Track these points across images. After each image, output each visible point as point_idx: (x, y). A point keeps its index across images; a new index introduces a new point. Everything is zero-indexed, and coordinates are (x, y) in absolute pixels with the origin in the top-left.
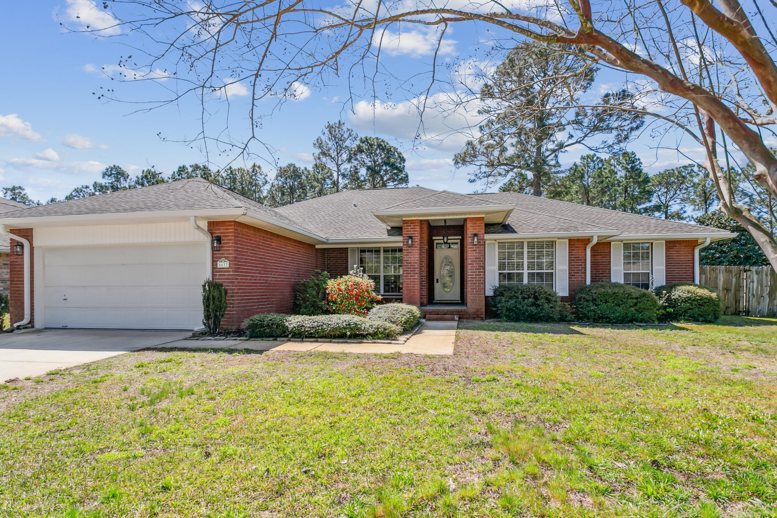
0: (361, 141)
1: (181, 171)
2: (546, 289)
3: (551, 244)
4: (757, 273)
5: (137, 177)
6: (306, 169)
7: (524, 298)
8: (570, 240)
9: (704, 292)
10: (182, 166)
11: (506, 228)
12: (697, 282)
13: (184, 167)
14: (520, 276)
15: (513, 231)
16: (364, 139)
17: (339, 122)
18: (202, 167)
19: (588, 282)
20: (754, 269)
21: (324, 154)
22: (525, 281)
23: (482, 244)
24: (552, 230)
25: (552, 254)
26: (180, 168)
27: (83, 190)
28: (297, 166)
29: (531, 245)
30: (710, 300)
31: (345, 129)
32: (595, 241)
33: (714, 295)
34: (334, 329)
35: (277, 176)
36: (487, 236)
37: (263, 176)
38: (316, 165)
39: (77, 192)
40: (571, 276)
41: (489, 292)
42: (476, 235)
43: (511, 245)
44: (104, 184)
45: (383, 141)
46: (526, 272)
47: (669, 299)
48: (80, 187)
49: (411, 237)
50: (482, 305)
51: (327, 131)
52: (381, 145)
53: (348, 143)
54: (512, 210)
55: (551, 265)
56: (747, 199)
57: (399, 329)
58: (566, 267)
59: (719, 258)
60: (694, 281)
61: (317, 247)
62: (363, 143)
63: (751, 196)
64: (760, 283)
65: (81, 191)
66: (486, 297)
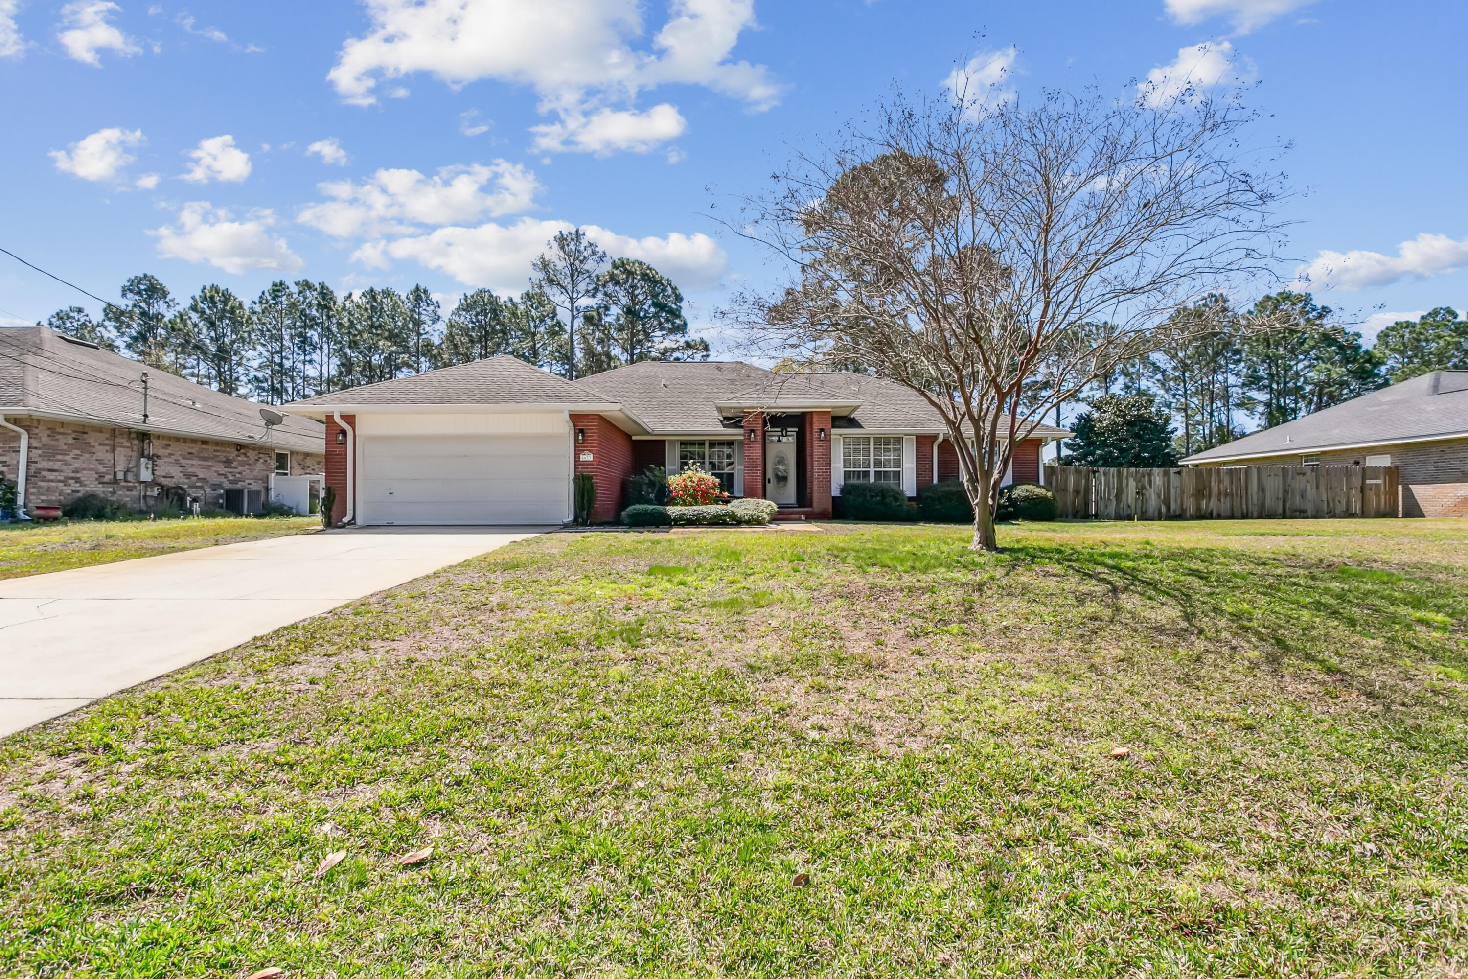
0: (615, 266)
1: (278, 291)
2: (895, 487)
3: (899, 440)
4: (1105, 474)
5: (193, 298)
6: (511, 300)
7: (872, 497)
8: (917, 437)
9: (1043, 491)
10: (278, 281)
11: (852, 423)
12: (1042, 483)
13: (281, 284)
14: (866, 474)
15: (860, 426)
16: (618, 262)
17: (577, 231)
18: (317, 286)
19: (935, 481)
20: (1102, 470)
21: (551, 282)
22: (872, 479)
23: (828, 439)
24: (899, 426)
25: (899, 450)
26: (275, 285)
27: (72, 314)
28: (495, 294)
29: (878, 440)
30: (1045, 498)
31: (584, 243)
32: (941, 438)
33: (1049, 494)
34: (715, 517)
35: (458, 309)
36: (833, 431)
37: (432, 308)
38: (527, 294)
39: (61, 318)
40: (918, 475)
41: (835, 492)
42: (822, 430)
43: (857, 440)
44: (123, 308)
45: (649, 268)
46: (872, 470)
47: (1009, 498)
48: (66, 308)
49: (752, 431)
50: (829, 506)
51: (555, 245)
52: (647, 275)
53: (590, 265)
54: (858, 407)
55: (898, 463)
56: (1159, 376)
57: (767, 518)
58: (913, 465)
59: (1117, 458)
60: (1038, 481)
61: (634, 438)
62: (617, 268)
63: (1164, 372)
64: (1107, 484)
65: (68, 318)
66: (834, 498)
